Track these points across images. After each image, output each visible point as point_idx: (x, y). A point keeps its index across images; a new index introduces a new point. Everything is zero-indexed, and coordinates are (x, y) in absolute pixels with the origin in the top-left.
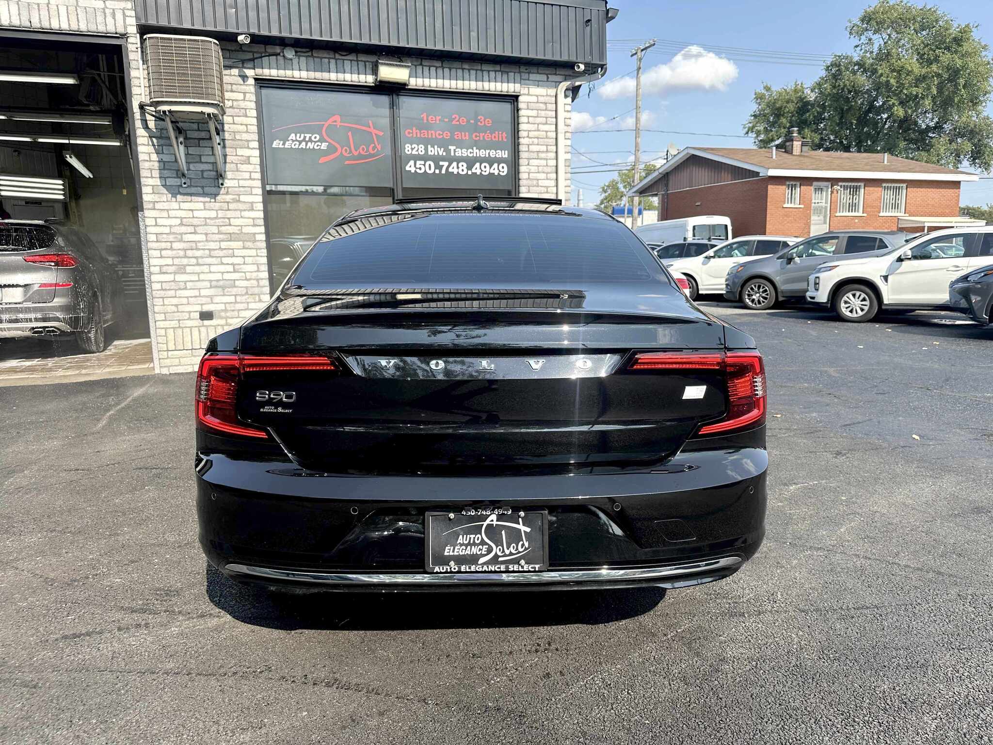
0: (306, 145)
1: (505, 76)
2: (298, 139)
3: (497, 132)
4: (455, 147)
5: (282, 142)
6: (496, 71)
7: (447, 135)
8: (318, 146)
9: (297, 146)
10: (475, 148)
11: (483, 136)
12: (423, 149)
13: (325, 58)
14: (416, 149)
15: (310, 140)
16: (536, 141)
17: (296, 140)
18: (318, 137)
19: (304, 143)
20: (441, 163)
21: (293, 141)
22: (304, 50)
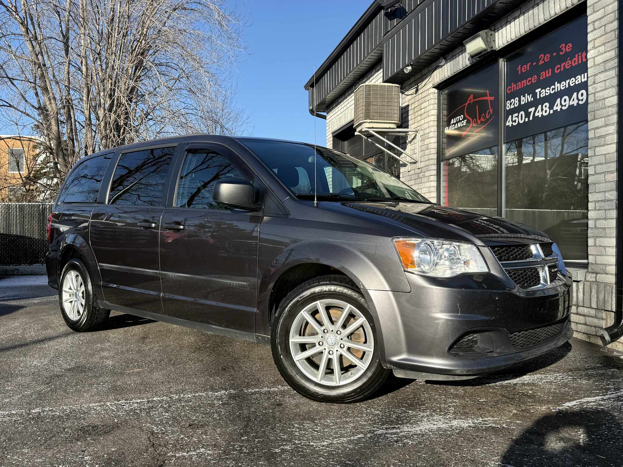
0: (457, 126)
2: (455, 122)
4: (540, 89)
5: (448, 128)
7: (534, 79)
8: (462, 123)
9: (454, 128)
10: (556, 83)
11: (564, 66)
12: (517, 101)
14: (513, 103)
15: (460, 121)
20: (530, 110)
21: (453, 124)
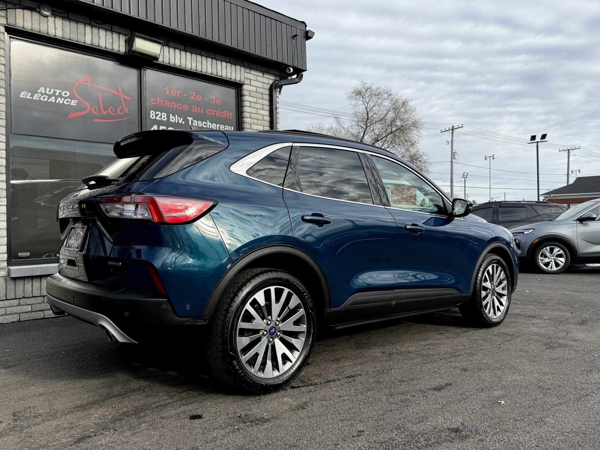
0: (56, 100)
1: (233, 67)
2: (47, 92)
3: (225, 111)
4: (192, 119)
5: (30, 94)
6: (227, 62)
7: (185, 107)
8: (67, 102)
9: (46, 100)
10: (208, 121)
11: (215, 113)
12: (165, 116)
13: (81, 22)
14: (159, 116)
15: (60, 96)
16: (256, 121)
17: (46, 94)
18: (68, 94)
19: (53, 98)
21: (42, 94)
22: (60, 11)
